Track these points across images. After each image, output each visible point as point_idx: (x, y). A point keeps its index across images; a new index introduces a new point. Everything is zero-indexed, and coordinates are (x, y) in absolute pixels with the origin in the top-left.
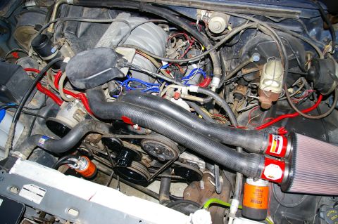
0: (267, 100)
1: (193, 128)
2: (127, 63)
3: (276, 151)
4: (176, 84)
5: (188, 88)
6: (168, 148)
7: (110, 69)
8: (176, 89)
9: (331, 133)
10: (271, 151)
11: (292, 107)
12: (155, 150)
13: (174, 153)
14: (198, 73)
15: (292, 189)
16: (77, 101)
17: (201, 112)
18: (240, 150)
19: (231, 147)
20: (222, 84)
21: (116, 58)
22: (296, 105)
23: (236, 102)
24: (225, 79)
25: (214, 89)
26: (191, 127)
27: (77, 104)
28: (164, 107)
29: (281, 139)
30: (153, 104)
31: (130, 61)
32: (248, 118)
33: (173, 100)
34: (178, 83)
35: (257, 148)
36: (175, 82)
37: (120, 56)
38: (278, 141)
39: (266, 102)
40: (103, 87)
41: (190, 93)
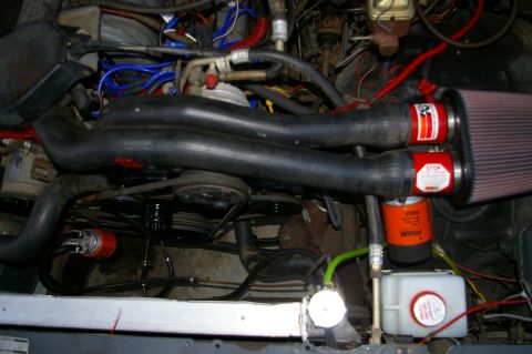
0: (389, 38)
1: (262, 138)
2: (89, 44)
3: (429, 135)
4: (203, 57)
5: (228, 58)
6: (224, 189)
7: (58, 67)
8: (206, 68)
9: (514, 66)
10: (419, 138)
11: (431, 34)
12: (202, 197)
13: (240, 193)
14: (240, 14)
15: (475, 197)
16: (27, 144)
17: (267, 94)
18: (359, 150)
19: (342, 152)
20: (292, 28)
21: (63, 40)
22: (438, 27)
23: (327, 51)
24: (295, 14)
25: (280, 46)
26: (257, 138)
27: (31, 150)
28: (192, 112)
29: (433, 111)
30: (168, 113)
31: (95, 37)
32: (356, 77)
33: (206, 93)
34: (205, 54)
35: (392, 140)
36: (199, 53)
37: (71, 31)
38: (429, 114)
39: (387, 42)
40: (64, 103)
41: (236, 67)
